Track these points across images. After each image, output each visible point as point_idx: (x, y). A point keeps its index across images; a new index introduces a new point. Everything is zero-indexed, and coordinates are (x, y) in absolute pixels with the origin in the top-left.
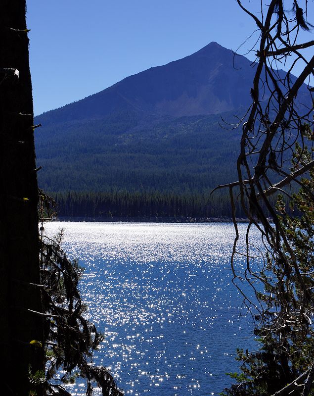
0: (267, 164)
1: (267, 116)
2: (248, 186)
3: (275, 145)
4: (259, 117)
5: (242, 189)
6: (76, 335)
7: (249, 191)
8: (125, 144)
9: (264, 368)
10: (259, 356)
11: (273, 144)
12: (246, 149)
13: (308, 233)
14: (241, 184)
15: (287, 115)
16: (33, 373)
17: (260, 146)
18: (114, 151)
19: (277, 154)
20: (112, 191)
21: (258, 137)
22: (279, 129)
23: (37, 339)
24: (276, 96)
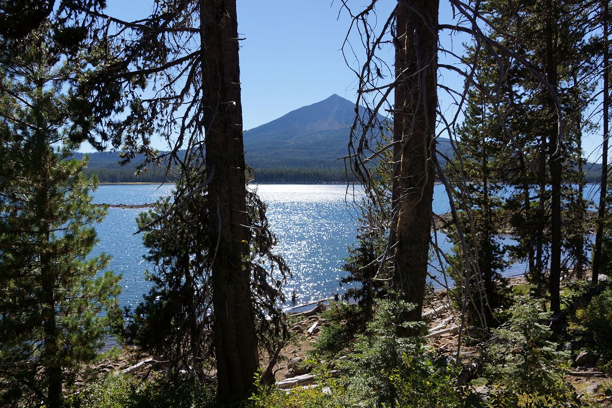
0: (363, 146)
1: (363, 121)
2: (354, 158)
3: (368, 136)
4: (359, 122)
5: (350, 159)
6: (265, 239)
7: (354, 161)
8: (290, 144)
9: (362, 255)
10: (359, 249)
11: (367, 136)
12: (353, 138)
13: (384, 187)
14: (350, 157)
15: (373, 121)
16: (244, 256)
17: (360, 138)
18: (284, 148)
19: (369, 141)
20: (284, 168)
21: (358, 132)
22: (370, 128)
23: (245, 240)
24: (368, 112)
